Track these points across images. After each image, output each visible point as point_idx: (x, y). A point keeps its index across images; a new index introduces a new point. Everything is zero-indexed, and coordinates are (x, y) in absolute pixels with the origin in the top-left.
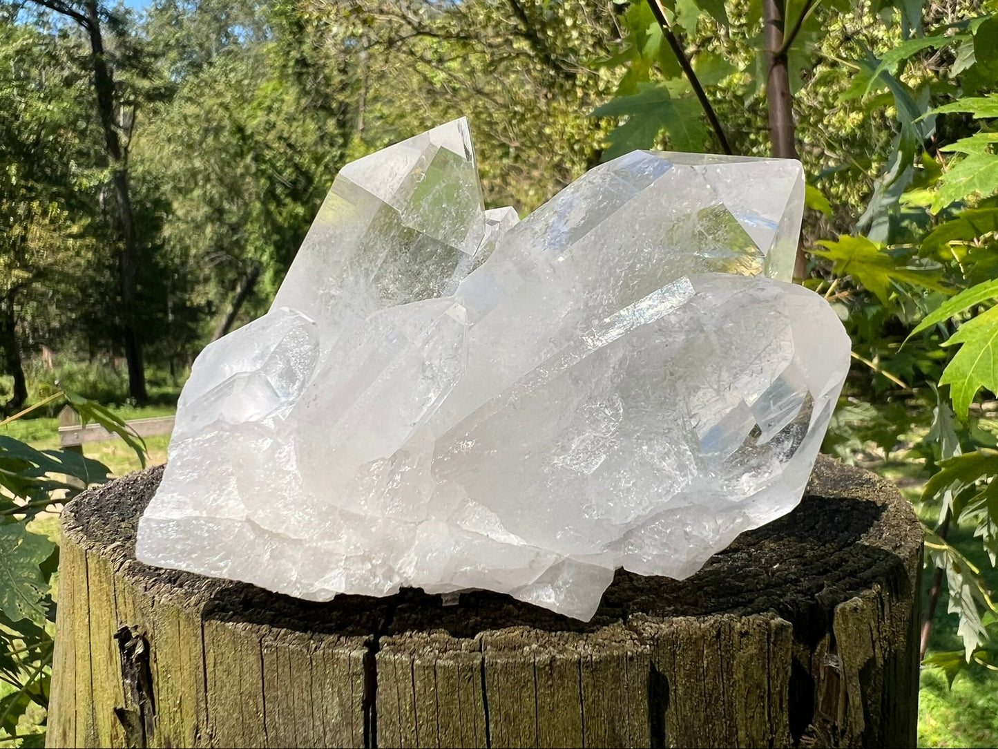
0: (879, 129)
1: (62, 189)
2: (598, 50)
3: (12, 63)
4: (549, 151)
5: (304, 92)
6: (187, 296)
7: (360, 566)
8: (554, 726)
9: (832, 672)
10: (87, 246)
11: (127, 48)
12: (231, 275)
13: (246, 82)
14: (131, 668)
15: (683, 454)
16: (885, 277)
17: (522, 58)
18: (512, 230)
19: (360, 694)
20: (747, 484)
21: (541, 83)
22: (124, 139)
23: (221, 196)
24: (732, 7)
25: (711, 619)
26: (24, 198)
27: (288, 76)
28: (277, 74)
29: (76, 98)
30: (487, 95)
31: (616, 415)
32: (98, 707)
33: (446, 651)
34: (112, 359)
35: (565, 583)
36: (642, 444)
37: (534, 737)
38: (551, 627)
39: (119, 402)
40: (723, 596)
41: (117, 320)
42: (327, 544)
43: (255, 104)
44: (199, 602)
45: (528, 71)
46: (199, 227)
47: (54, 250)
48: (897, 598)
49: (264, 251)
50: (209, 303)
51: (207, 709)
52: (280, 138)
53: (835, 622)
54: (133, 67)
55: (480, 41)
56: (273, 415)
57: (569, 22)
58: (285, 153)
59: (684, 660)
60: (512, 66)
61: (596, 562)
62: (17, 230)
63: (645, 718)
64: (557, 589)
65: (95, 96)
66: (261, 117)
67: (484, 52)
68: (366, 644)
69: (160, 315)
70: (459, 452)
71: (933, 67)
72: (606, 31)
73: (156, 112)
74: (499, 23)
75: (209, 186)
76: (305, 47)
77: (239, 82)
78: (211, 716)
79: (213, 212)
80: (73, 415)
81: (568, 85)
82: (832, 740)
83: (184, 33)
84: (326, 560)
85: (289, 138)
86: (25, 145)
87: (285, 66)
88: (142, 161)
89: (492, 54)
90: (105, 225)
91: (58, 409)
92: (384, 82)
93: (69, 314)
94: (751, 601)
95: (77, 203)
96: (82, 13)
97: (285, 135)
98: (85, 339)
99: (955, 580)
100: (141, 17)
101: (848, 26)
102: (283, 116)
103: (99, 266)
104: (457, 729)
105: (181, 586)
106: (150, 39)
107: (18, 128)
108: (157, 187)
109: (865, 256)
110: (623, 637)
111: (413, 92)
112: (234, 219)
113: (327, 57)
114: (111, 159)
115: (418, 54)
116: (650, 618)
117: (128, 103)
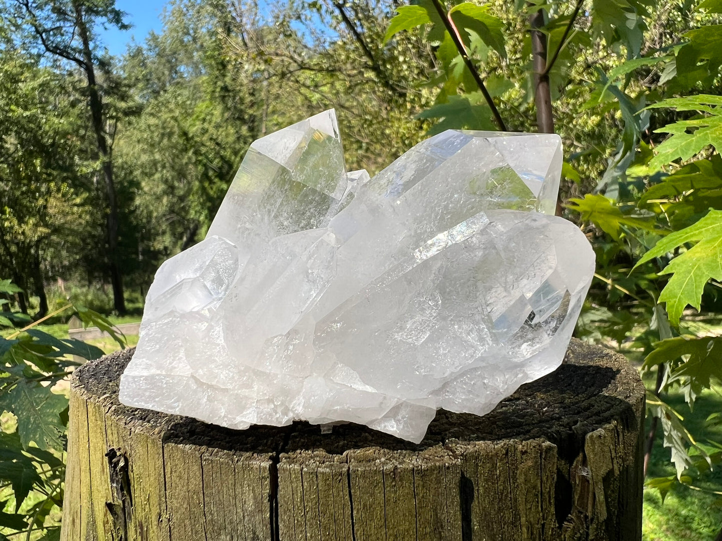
0: (611, 127)
1: (69, 174)
2: (421, 77)
3: (37, 93)
4: (388, 145)
5: (227, 109)
6: (151, 244)
7: (266, 406)
8: (396, 513)
9: (584, 480)
10: (86, 211)
11: (111, 82)
12: (180, 230)
13: (188, 102)
14: (117, 476)
15: (483, 330)
16: (616, 222)
17: (370, 83)
18: (365, 185)
19: (267, 491)
20: (526, 350)
21: (383, 100)
22: (109, 141)
23: (173, 179)
24: (511, 47)
25: (501, 443)
26: (45, 181)
27: (216, 98)
28: (208, 97)
29: (78, 115)
30: (347, 108)
31: (436, 305)
32: (95, 504)
33: (324, 463)
34: (102, 286)
35: (403, 418)
36: (454, 324)
37: (383, 520)
38: (394, 447)
39: (108, 313)
40: (510, 428)
41: (106, 260)
42: (245, 392)
43: (194, 116)
44: (161, 431)
45: (374, 92)
46: (158, 198)
47: (65, 214)
48: (628, 430)
49: (201, 213)
50: (166, 248)
51: (166, 502)
52: (211, 139)
53: (586, 445)
54: (115, 94)
55: (342, 73)
56: (208, 307)
57: (401, 59)
58: (214, 149)
59: (484, 470)
60: (364, 89)
61: (424, 404)
62: (41, 202)
63: (458, 508)
64: (398, 421)
65: (90, 113)
66: (198, 125)
67: (345, 80)
68: (271, 458)
69: (134, 256)
70: (332, 330)
71: (647, 85)
72: (426, 65)
73: (130, 123)
74: (354, 60)
75: (165, 172)
76: (228, 79)
77: (184, 102)
78: (169, 506)
79: (168, 189)
80: (78, 322)
81: (401, 101)
82: (585, 525)
83: (148, 71)
84: (244, 402)
85: (217, 139)
86: (45, 146)
87: (214, 92)
88: (121, 156)
89: (350, 81)
90: (98, 198)
91: (68, 318)
92: (279, 101)
93: (75, 256)
94: (529, 431)
95: (80, 183)
96: (82, 59)
97: (215, 137)
98: (85, 272)
99: (667, 424)
100: (120, 61)
101: (589, 58)
102: (213, 124)
103: (94, 224)
104: (332, 515)
105: (149, 422)
106: (126, 75)
107: (41, 135)
108: (131, 172)
109: (603, 209)
110: (443, 454)
111: (298, 107)
112: (182, 193)
113: (242, 85)
114: (101, 154)
115: (301, 82)
116: (460, 442)
117: (111, 117)
